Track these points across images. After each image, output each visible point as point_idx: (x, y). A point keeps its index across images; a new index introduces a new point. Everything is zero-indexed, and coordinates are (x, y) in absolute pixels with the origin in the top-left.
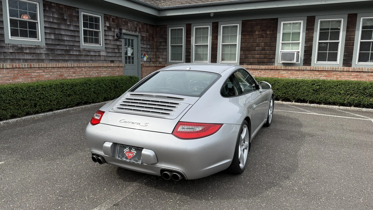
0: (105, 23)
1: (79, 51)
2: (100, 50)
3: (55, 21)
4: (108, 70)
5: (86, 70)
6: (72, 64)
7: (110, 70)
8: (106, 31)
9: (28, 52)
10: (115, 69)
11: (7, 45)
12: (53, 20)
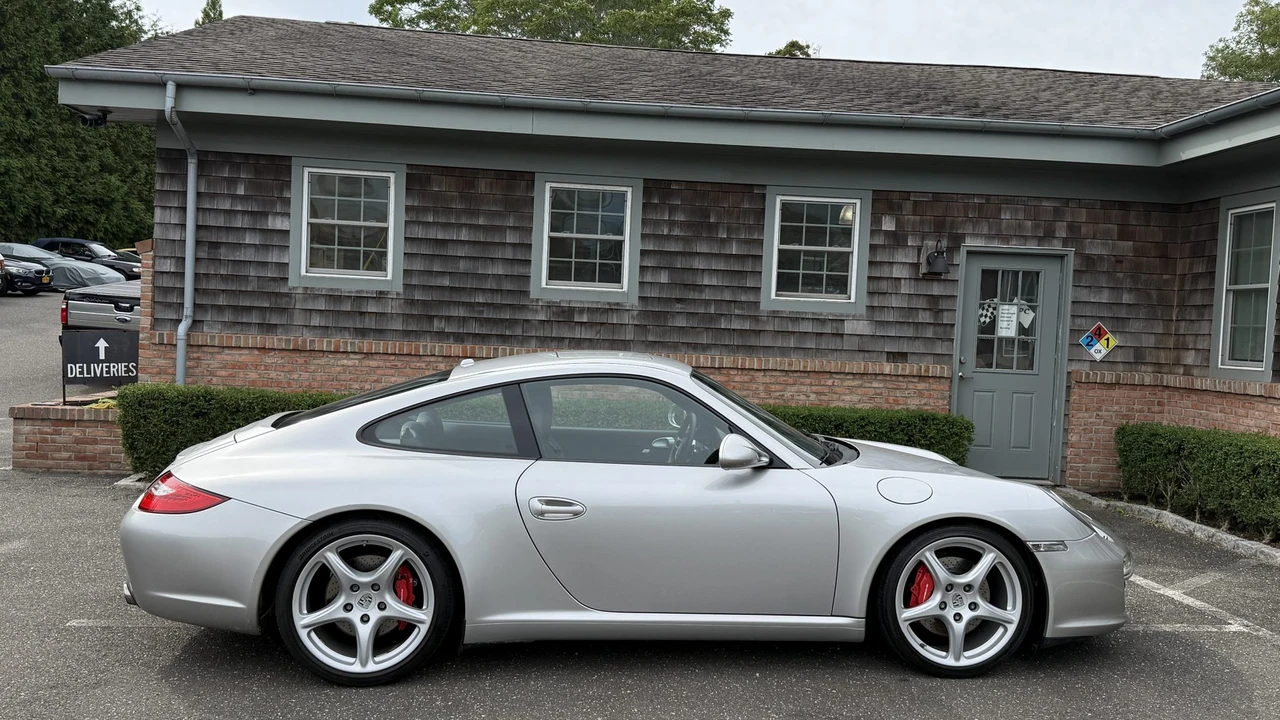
0: (876, 220)
1: (756, 319)
2: (842, 315)
3: (677, 232)
4: (869, 385)
5: (767, 380)
6: (713, 360)
7: (875, 385)
8: (879, 251)
9: (585, 320)
10: (904, 386)
11: (534, 304)
12: (670, 230)
